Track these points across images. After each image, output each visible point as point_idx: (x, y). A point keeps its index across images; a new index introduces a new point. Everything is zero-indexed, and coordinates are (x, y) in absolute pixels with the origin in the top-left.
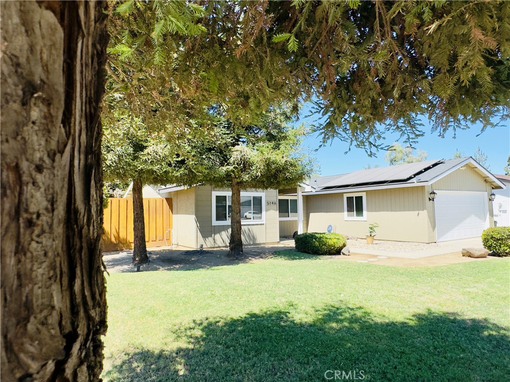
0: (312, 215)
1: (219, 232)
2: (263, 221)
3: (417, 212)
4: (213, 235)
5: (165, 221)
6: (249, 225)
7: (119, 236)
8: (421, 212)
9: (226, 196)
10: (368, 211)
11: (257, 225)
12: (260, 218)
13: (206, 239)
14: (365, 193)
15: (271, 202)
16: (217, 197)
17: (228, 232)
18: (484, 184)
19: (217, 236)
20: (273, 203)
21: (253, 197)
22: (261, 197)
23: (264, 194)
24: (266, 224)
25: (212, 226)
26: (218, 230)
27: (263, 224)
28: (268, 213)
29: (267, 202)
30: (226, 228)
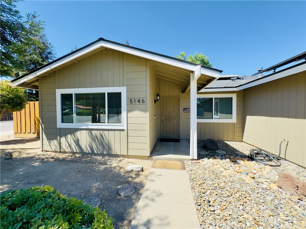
0: (249, 118)
1: (65, 135)
2: (123, 125)
4: (58, 138)
6: (103, 130)
9: (72, 94)
11: (114, 130)
12: (119, 121)
15: (138, 99)
17: (74, 135)
19: (63, 140)
20: (139, 101)
21: (108, 94)
22: (120, 94)
23: (125, 88)
24: (127, 130)
25: (57, 128)
26: (64, 133)
27: (123, 130)
28: (131, 114)
29: (129, 99)
30: (73, 131)
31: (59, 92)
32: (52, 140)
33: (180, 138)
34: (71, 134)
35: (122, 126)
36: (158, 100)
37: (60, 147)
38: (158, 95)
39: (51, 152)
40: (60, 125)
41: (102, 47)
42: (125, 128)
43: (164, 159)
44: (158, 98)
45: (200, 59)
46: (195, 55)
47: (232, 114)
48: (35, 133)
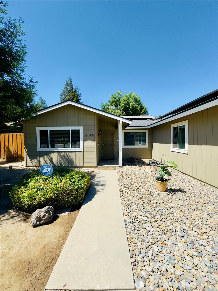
0: (154, 144)
4: (38, 158)
6: (68, 152)
9: (48, 130)
11: (75, 152)
12: (78, 147)
13: (33, 160)
16: (41, 131)
17: (49, 156)
19: (41, 159)
20: (90, 135)
21: (72, 130)
22: (79, 130)
23: (82, 127)
24: (84, 151)
25: (37, 152)
26: (42, 154)
27: (81, 152)
28: (86, 142)
29: (84, 134)
30: (48, 153)
31: (38, 129)
32: (33, 159)
33: (115, 158)
34: (47, 155)
35: (81, 149)
36: (100, 134)
37: (40, 164)
38: (100, 130)
39: (33, 167)
40: (39, 149)
41: (69, 104)
42: (82, 150)
43: (105, 167)
44: (101, 132)
45: (133, 98)
46: (130, 94)
47: (145, 142)
48: (5, 158)
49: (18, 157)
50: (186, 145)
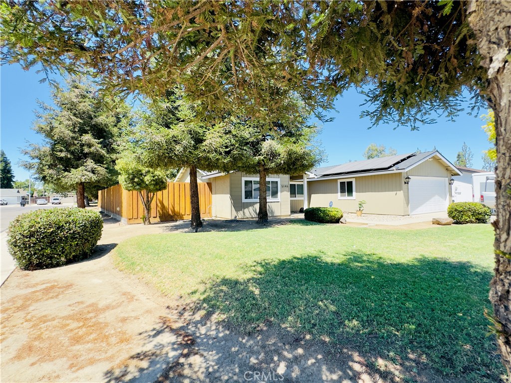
0: (313, 196)
1: (247, 207)
2: (279, 199)
3: (395, 192)
4: (243, 210)
5: (206, 199)
7: (174, 210)
8: (398, 192)
9: (252, 181)
10: (356, 192)
11: (275, 202)
12: (277, 197)
14: (354, 179)
15: (285, 186)
16: (246, 181)
17: (253, 207)
18: (445, 172)
19: (246, 210)
21: (272, 182)
22: (277, 182)
23: (280, 179)
24: (281, 201)
25: (242, 203)
26: (247, 205)
28: (283, 193)
29: (281, 185)
30: (252, 204)
31: (244, 179)
32: (239, 211)
34: (251, 206)
37: (244, 216)
40: (244, 200)
47: (303, 194)
48: (156, 217)
49: (175, 214)
50: (354, 193)
